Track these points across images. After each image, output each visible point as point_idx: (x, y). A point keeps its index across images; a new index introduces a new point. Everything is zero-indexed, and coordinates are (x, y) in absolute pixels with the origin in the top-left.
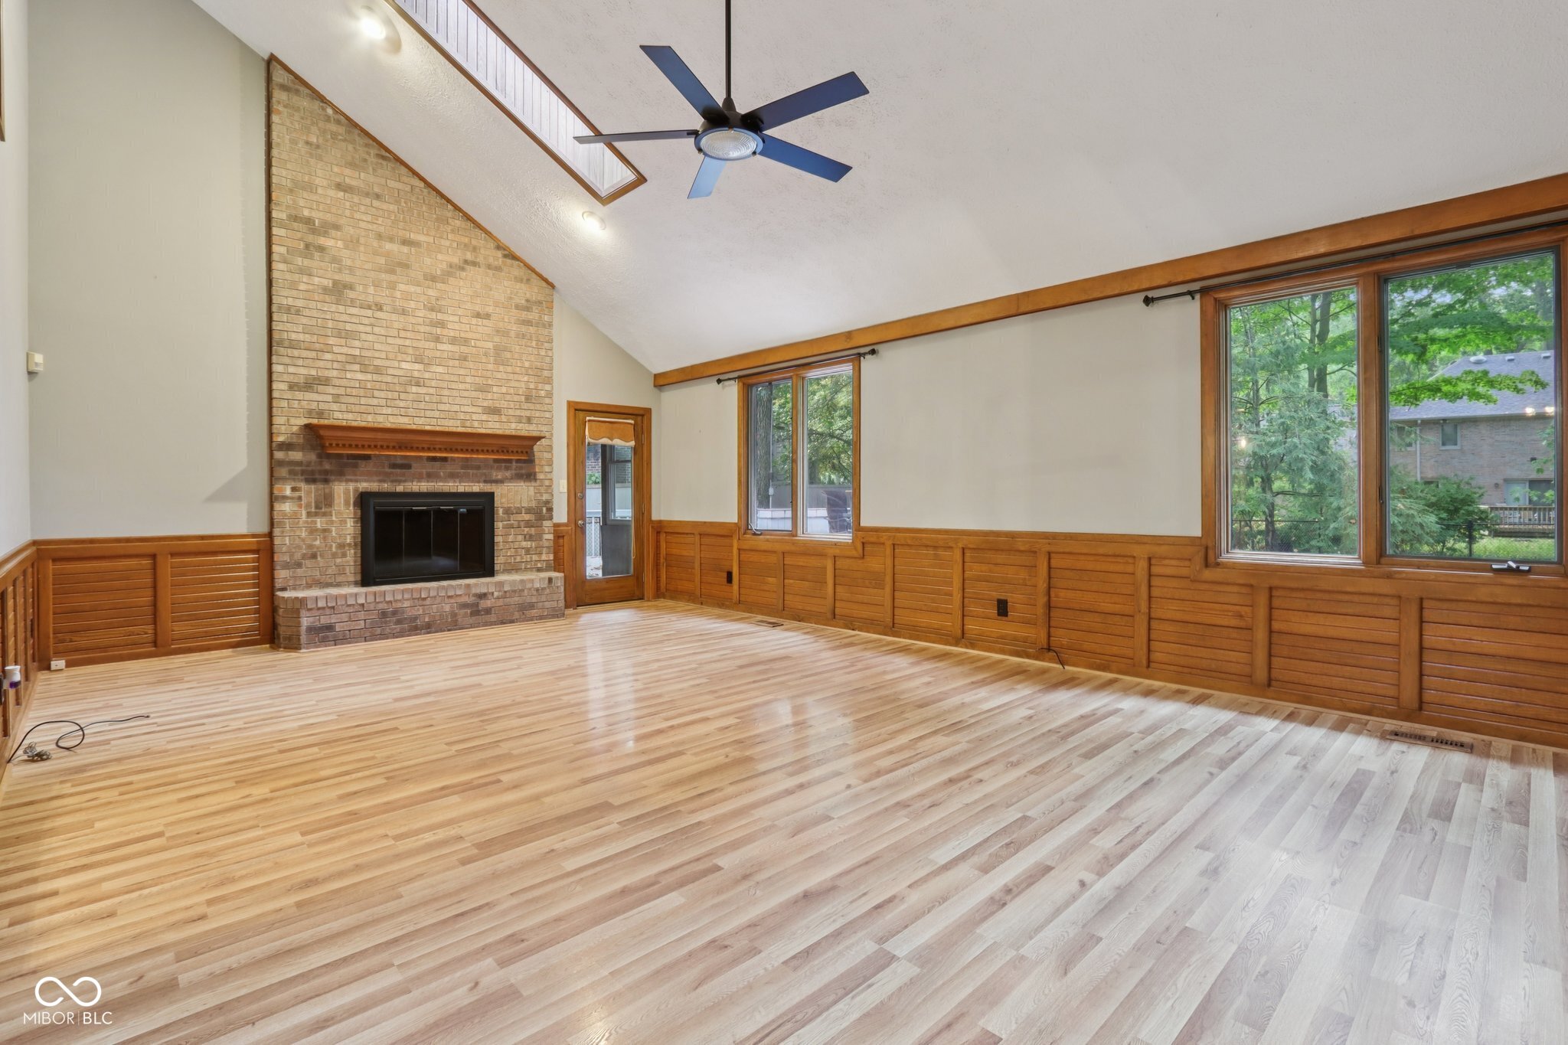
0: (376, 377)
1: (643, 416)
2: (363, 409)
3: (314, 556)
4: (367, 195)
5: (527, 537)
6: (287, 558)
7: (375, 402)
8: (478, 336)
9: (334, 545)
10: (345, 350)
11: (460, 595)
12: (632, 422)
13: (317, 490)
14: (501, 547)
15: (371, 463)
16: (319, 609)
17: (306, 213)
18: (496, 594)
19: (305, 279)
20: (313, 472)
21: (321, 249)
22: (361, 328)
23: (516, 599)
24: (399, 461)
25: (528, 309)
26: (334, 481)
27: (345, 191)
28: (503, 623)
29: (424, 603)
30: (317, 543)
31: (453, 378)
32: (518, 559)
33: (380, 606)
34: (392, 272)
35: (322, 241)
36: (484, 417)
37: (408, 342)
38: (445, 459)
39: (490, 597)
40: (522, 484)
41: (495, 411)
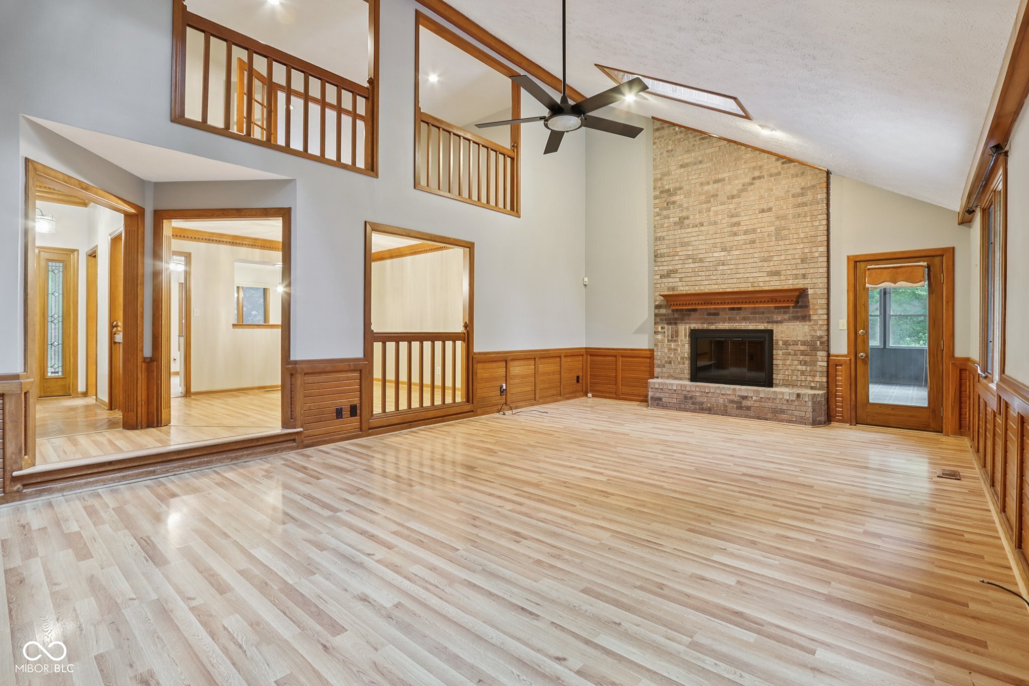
0: (699, 264)
1: (942, 256)
2: (693, 283)
3: (670, 363)
4: (695, 164)
5: (803, 362)
6: (659, 362)
7: (699, 278)
8: (763, 225)
9: (679, 358)
10: (684, 253)
11: (730, 395)
12: (925, 264)
13: (672, 328)
14: (781, 368)
15: (698, 313)
16: (656, 388)
17: (667, 187)
18: (754, 398)
19: (666, 221)
20: (670, 319)
21: (674, 203)
22: (693, 239)
23: (770, 404)
24: (712, 311)
25: (802, 195)
26: (679, 323)
27: (684, 167)
28: (759, 418)
29: (708, 395)
30: (672, 356)
31: (746, 256)
32: (794, 378)
33: (684, 393)
34: (709, 202)
35: (674, 198)
36: (767, 279)
37: (717, 241)
38: (740, 309)
39: (750, 399)
40: (798, 323)
41: (777, 273)
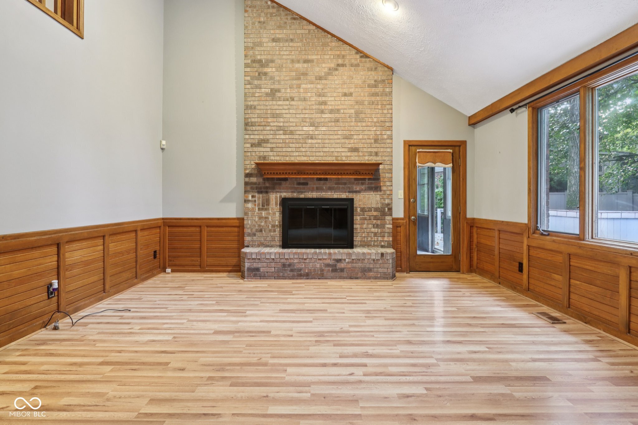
0: (290, 136)
1: (460, 146)
2: (284, 154)
3: (261, 231)
4: (287, 41)
5: (375, 226)
6: (249, 231)
7: (290, 150)
8: (345, 107)
9: (270, 226)
10: (276, 124)
11: (326, 259)
12: (451, 151)
13: (263, 197)
14: (359, 231)
15: (288, 182)
16: (253, 259)
17: (259, 57)
18: (347, 260)
19: (258, 90)
20: (261, 188)
21: (265, 74)
22: (284, 111)
23: (360, 264)
24: (302, 181)
25: (376, 86)
26: (270, 192)
27: (276, 42)
28: (351, 278)
29: (305, 261)
30: (263, 224)
31: (331, 133)
32: (369, 239)
33: (282, 261)
34: (299, 79)
35: (266, 70)
36: (349, 154)
37: (307, 116)
38: (326, 179)
39: (343, 261)
40: (372, 193)
41: (355, 150)
